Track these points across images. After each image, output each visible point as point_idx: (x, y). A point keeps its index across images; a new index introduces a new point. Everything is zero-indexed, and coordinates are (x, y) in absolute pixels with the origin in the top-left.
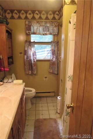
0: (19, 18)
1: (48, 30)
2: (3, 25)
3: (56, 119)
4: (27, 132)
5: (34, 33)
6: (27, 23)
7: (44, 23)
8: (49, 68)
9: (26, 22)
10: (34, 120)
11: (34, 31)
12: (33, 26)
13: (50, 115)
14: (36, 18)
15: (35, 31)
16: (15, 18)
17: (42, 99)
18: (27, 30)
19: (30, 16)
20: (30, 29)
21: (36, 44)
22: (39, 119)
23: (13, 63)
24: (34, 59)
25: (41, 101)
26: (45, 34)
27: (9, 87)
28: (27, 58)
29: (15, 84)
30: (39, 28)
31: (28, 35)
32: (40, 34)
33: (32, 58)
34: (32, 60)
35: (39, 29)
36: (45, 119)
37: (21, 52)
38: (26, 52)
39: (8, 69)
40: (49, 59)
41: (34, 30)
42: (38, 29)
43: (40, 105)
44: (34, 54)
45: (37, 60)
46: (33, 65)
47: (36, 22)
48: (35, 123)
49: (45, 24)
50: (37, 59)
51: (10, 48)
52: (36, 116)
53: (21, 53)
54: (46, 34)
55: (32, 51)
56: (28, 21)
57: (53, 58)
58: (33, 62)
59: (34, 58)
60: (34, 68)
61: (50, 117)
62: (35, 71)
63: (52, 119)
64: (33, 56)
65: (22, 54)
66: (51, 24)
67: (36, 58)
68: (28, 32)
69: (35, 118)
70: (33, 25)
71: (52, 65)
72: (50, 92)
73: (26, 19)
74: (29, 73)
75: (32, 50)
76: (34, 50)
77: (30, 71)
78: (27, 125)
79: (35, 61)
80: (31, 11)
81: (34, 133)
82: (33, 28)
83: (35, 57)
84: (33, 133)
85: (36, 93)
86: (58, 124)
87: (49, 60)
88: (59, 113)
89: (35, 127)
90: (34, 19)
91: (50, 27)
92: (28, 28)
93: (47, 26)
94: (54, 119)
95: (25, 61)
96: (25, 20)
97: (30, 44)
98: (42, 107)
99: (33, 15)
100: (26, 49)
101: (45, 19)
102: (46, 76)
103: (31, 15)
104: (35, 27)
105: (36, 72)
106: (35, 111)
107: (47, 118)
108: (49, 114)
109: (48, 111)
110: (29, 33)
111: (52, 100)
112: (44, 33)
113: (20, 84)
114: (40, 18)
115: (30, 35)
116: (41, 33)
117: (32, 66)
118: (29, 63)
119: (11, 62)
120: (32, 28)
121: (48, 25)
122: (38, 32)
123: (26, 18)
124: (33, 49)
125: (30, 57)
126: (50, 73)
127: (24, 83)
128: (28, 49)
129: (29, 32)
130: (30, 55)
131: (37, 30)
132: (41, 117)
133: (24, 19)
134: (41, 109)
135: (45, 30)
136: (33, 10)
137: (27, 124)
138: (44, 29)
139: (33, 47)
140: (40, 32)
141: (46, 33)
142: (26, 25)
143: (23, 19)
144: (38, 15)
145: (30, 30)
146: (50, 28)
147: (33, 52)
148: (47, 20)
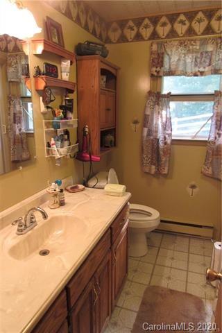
0: (139, 37)
1: (208, 61)
2: (95, 58)
3: (204, 300)
4: (122, 308)
5: (171, 73)
6: (155, 47)
7: (198, 43)
8: (205, 164)
9: (152, 46)
10: (146, 286)
11: (170, 68)
12: (168, 55)
13: (188, 284)
14: (179, 32)
15: (173, 67)
16: (129, 38)
17: (178, 238)
18: (153, 66)
19: (163, 31)
20: (162, 62)
21: (173, 100)
22: (158, 287)
23: (115, 145)
24: (165, 138)
25: (175, 243)
26: (199, 73)
27: (93, 198)
28: (149, 134)
29: (108, 194)
30: (183, 58)
31: (156, 78)
32: (185, 74)
33: (160, 135)
34: (161, 139)
35: (185, 61)
36: (172, 291)
37: (135, 118)
38: (146, 121)
39: (99, 158)
40: (207, 139)
41: (170, 65)
42: (182, 62)
43: (170, 253)
44: (167, 125)
45: (173, 140)
46: (161, 153)
47: (176, 43)
48: (146, 293)
49: (201, 45)
50: (173, 138)
51: (108, 110)
52: (151, 278)
53: (136, 122)
54: (202, 73)
55: (162, 117)
56: (158, 44)
57: (216, 138)
58: (161, 144)
59: (167, 136)
60: (164, 160)
61: (186, 290)
62: (166, 168)
63: (191, 295)
64: (165, 129)
65: (138, 126)
66: (217, 44)
67: (170, 135)
68: (156, 71)
69: (148, 280)
70: (170, 53)
71: (213, 155)
72: (201, 227)
73: (153, 39)
74: (150, 169)
75: (161, 115)
76: (168, 116)
77: (153, 167)
78: (127, 294)
79: (169, 141)
80: (167, 16)
81: (138, 316)
82: (170, 59)
83: (169, 132)
84: (135, 314)
85: (162, 221)
86: (206, 314)
87: (206, 141)
88: (215, 287)
89: (143, 303)
90: (174, 37)
91: (214, 53)
92: (156, 61)
93: (207, 52)
94: (197, 298)
95: (142, 141)
96: (151, 41)
97: (158, 99)
98: (173, 259)
99: (172, 26)
100: (148, 112)
101: (203, 34)
102: (193, 183)
103: (165, 28)
104: (174, 57)
105: (169, 170)
106: (152, 266)
107: (180, 290)
108: (187, 282)
109: (186, 272)
110: (158, 72)
111: (204, 248)
112: (197, 69)
113: (118, 195)
114: (191, 31)
115: (161, 77)
116: (189, 71)
117: (158, 154)
118: (153, 148)
119: (111, 141)
120: (166, 59)
121: (210, 48)
122: (181, 68)
123: (154, 35)
124: (164, 113)
125: (157, 132)
126: (205, 175)
127: (129, 194)
128: (152, 114)
129: (158, 69)
130: (157, 128)
131: (177, 65)
132: (164, 284)
133: (149, 39)
134: (168, 263)
135: (201, 63)
136: (173, 15)
137: (127, 290)
138: (198, 60)
139: (164, 108)
140: (185, 68)
141: (201, 69)
142: (152, 53)
143: (146, 39)
144: (185, 24)
145: (161, 64)
146: (214, 57)
147: (164, 120)
148: (207, 34)
